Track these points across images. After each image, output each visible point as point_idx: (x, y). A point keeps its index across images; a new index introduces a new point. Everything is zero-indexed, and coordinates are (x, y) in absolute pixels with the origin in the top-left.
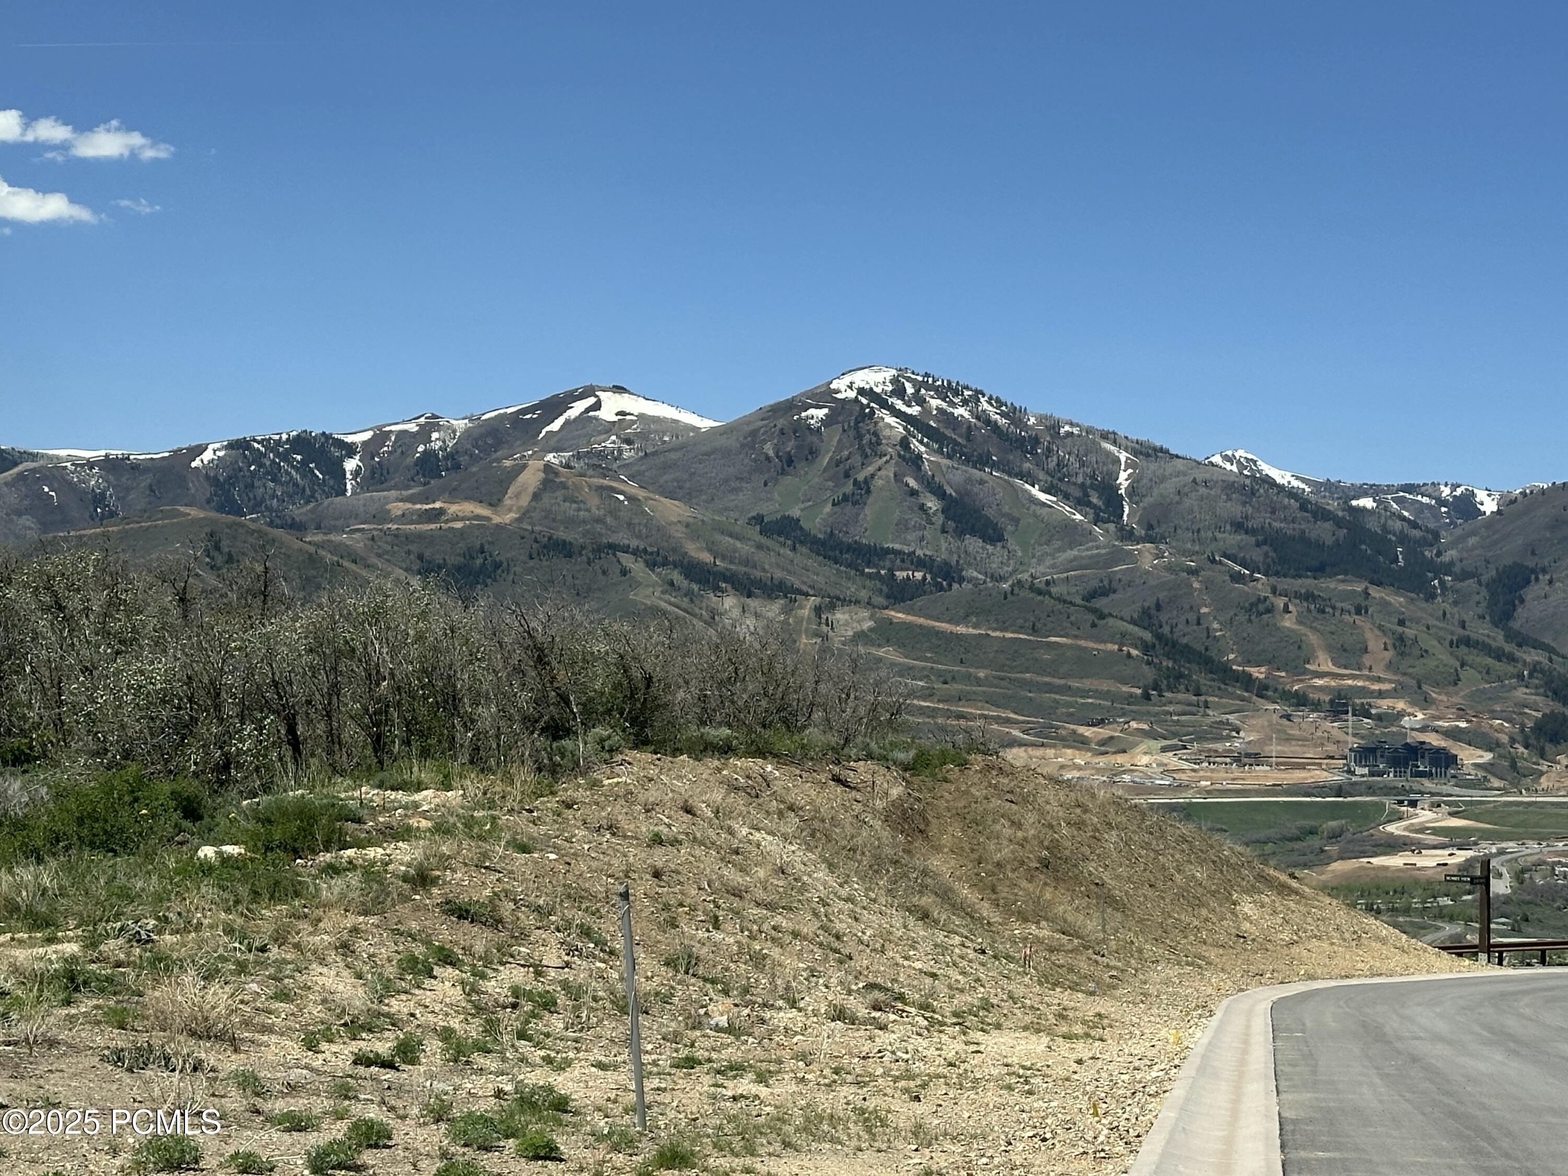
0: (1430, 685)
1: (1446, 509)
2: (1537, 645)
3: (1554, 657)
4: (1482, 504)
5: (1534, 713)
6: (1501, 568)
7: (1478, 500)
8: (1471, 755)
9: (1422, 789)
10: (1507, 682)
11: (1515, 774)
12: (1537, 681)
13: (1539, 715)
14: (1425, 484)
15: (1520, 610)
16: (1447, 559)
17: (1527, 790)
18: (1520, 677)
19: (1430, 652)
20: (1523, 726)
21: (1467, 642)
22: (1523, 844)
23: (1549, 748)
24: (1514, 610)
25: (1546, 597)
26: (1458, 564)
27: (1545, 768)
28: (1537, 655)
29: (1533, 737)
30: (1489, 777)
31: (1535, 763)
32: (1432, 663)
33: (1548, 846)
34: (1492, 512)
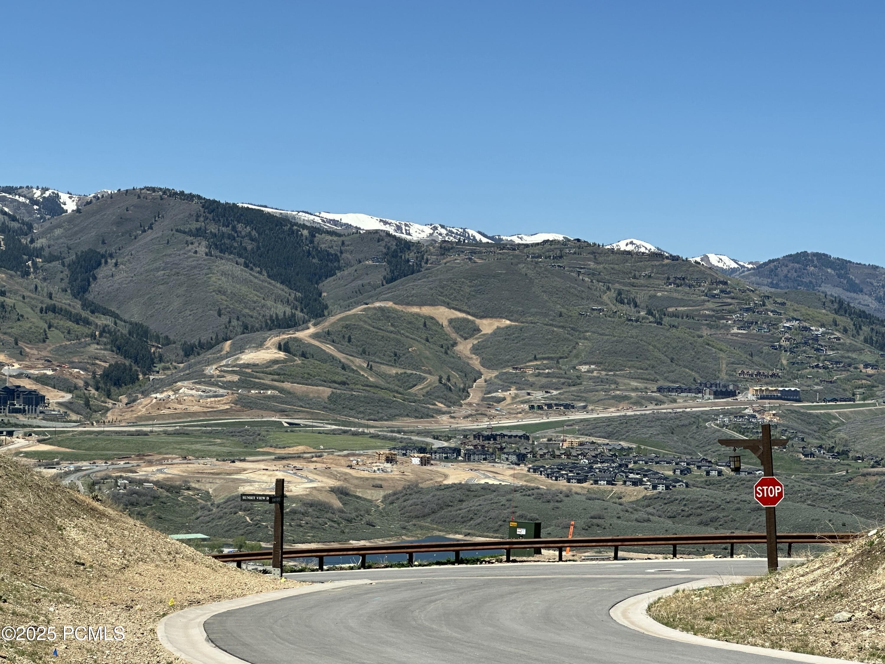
0: (24, 342)
1: (38, 207)
2: (106, 312)
3: (118, 321)
4: (65, 204)
5: (103, 364)
6: (79, 253)
7: (62, 201)
8: (56, 396)
9: (18, 422)
10: (83, 340)
11: (88, 410)
12: (105, 340)
13: (107, 365)
14: (21, 188)
15: (93, 285)
16: (39, 245)
17: (98, 422)
18: (93, 336)
19: (25, 317)
20: (94, 373)
21: (53, 309)
22: (94, 463)
23: (114, 390)
24: (89, 285)
25: (112, 276)
26: (47, 249)
27: (110, 405)
28: (106, 319)
29: (102, 382)
30: (69, 412)
31: (103, 402)
32: (26, 325)
33: (112, 464)
34: (73, 211)
